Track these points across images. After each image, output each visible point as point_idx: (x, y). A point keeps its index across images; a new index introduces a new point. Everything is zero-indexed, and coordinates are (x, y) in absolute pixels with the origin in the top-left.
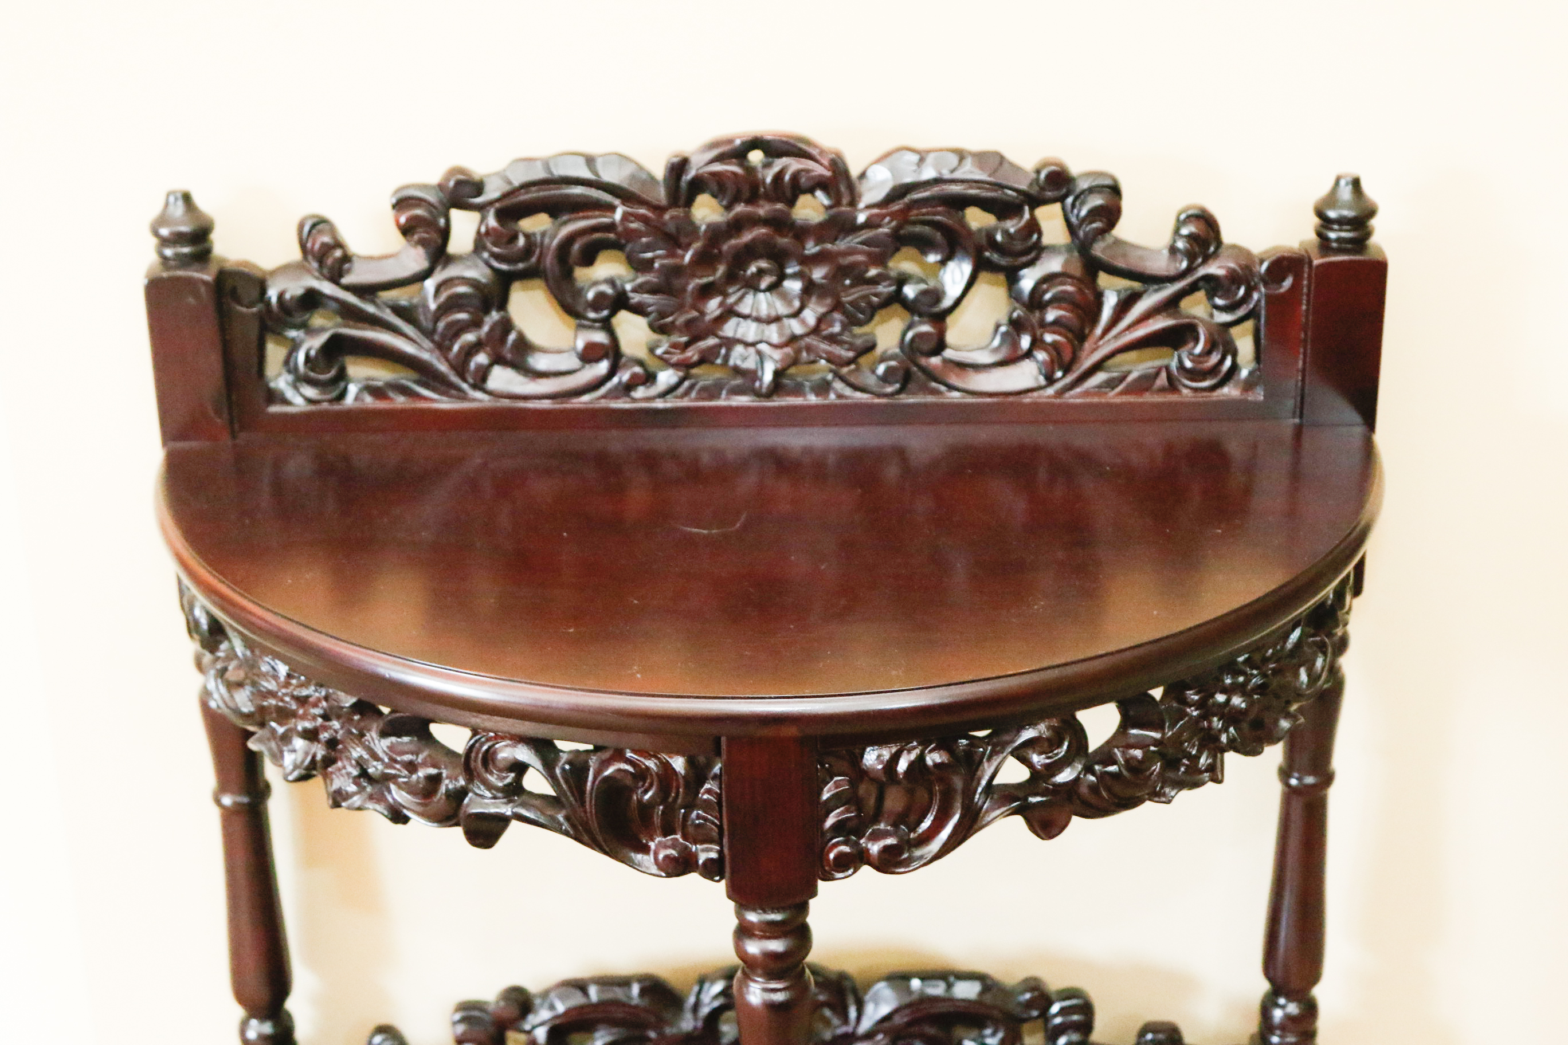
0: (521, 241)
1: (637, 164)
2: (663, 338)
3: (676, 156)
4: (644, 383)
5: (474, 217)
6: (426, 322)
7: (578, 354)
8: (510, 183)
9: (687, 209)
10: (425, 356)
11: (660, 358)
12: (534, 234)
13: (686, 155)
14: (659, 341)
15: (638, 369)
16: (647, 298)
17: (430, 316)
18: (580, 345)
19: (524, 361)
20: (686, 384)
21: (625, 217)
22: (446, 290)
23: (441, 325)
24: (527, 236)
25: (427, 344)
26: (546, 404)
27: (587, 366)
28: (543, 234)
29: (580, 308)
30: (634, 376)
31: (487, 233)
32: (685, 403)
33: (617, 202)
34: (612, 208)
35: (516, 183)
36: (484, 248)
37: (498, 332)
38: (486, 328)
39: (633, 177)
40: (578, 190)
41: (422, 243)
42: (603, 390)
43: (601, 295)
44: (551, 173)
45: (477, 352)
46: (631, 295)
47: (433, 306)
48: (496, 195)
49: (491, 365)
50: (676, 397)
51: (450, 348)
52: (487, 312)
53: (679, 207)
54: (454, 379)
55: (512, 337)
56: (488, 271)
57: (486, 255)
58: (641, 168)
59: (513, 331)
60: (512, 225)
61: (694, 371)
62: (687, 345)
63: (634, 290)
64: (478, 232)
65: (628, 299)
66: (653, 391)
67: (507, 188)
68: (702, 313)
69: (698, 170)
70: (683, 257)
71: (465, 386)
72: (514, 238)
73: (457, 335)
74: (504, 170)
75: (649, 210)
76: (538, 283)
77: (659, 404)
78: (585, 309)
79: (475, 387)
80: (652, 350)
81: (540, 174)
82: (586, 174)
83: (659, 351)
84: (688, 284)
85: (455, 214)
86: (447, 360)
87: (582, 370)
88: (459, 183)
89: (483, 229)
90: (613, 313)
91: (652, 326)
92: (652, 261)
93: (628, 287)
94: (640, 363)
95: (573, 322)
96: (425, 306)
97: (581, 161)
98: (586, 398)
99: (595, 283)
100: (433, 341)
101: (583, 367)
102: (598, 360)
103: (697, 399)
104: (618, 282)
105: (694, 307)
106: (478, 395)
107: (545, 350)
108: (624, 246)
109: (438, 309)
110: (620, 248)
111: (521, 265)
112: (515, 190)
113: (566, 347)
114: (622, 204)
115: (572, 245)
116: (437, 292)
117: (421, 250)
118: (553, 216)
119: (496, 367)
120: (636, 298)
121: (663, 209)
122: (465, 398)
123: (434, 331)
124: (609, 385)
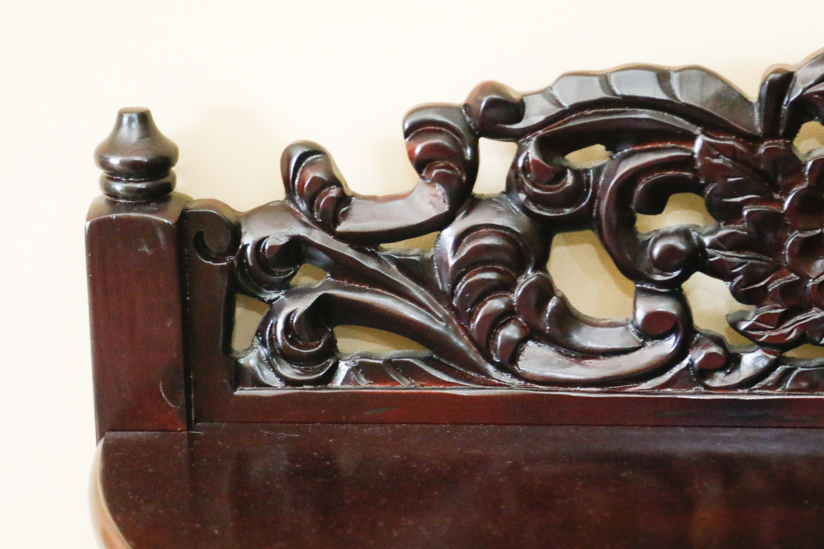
0: (570, 179)
1: (722, 80)
2: (751, 308)
3: (776, 72)
4: (722, 369)
5: (511, 147)
6: (444, 285)
7: (637, 327)
8: (559, 104)
9: (788, 141)
10: (439, 327)
11: (744, 333)
12: (586, 171)
13: (791, 70)
14: (746, 313)
15: (714, 349)
16: (733, 256)
17: (447, 276)
18: (640, 315)
19: (566, 334)
20: (780, 369)
21: (706, 148)
22: (468, 242)
23: (460, 288)
24: (578, 173)
25: (442, 310)
26: (592, 393)
27: (649, 344)
28: (598, 171)
29: (642, 268)
30: (709, 357)
31: (526, 169)
32: (776, 395)
33: (697, 131)
34: (691, 138)
35: (566, 104)
36: (520, 188)
37: (533, 298)
38: (518, 292)
39: (718, 98)
40: (645, 114)
41: (442, 179)
42: (668, 376)
43: (669, 251)
44: (613, 93)
45: (504, 325)
46: (710, 251)
47: (452, 262)
48: (541, 118)
49: (523, 341)
50: (765, 387)
51: (471, 316)
52: (521, 271)
53: (779, 138)
54: (474, 356)
55: (552, 304)
56: (524, 217)
57: (522, 197)
58: (729, 87)
59: (554, 298)
60: (557, 160)
61: (790, 354)
62: (782, 319)
63: (713, 246)
64: (514, 165)
65: (707, 256)
66: (735, 378)
67: (554, 110)
68: (805, 278)
69: (805, 90)
70: (781, 202)
71: (491, 368)
72: (561, 174)
73: (480, 300)
74: (551, 88)
75: (736, 140)
76: (589, 233)
77: (743, 396)
78: (650, 271)
79: (500, 367)
80: (734, 325)
81: (598, 94)
82: (660, 95)
83: (743, 326)
84: (787, 238)
85: (484, 143)
86: (467, 332)
87: (643, 349)
88: (491, 104)
89: (520, 163)
90: (685, 277)
91: (735, 293)
92: (740, 206)
93: (707, 241)
94: (718, 341)
95: (631, 285)
96: (443, 263)
97: (652, 75)
98: (645, 386)
99: (665, 235)
100: (451, 307)
101: (643, 345)
102: (663, 337)
103: (791, 391)
104: (694, 234)
105: (792, 269)
106: (506, 378)
107: (594, 322)
108: (704, 186)
109: (458, 265)
110: (699, 190)
111: (567, 211)
112: (564, 114)
113: (620, 319)
114: (704, 133)
115: (635, 186)
116: (458, 243)
117: (439, 190)
118: (611, 147)
119: (530, 343)
120: (717, 255)
121: (756, 140)
122: (488, 383)
123: (453, 294)
124: (677, 369)
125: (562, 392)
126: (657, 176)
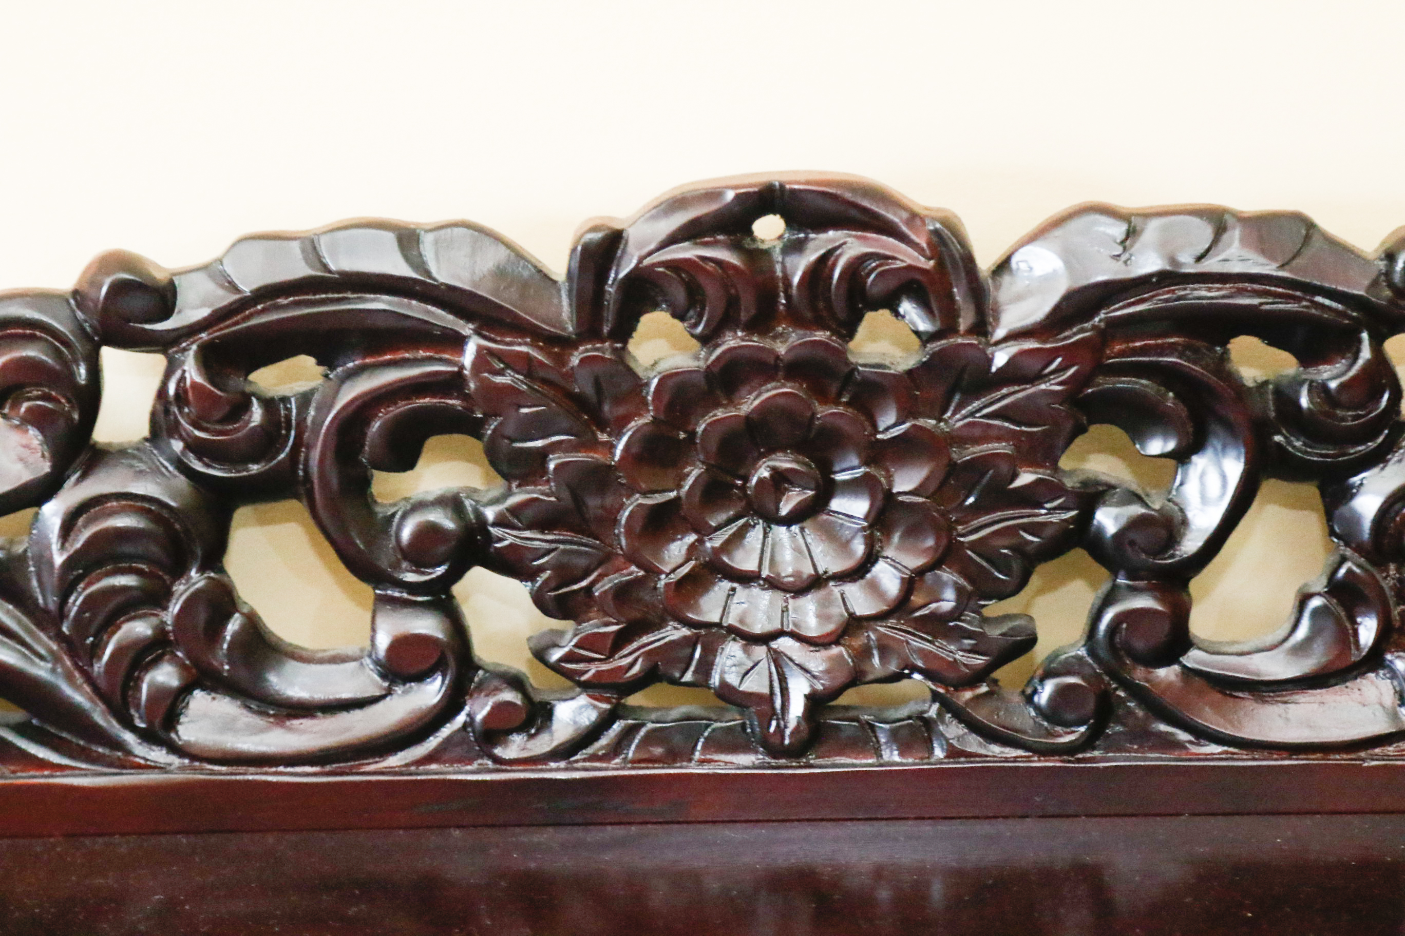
0: (257, 414)
1: (508, 245)
2: (568, 625)
3: (594, 229)
4: (522, 728)
5: (156, 362)
6: (46, 599)
7: (377, 662)
8: (234, 288)
9: (619, 345)
10: (41, 670)
11: (555, 668)
12: (285, 400)
13: (618, 226)
14: (561, 633)
15: (509, 696)
16: (535, 539)
17: (52, 581)
18: (383, 642)
19: (259, 677)
20: (617, 727)
21: (482, 356)
22: (85, 526)
23: (76, 602)
24: (269, 404)
25: (45, 642)
26: (305, 775)
27: (399, 690)
28: (305, 399)
29: (384, 563)
30: (501, 708)
31: (181, 398)
32: (613, 769)
33: (466, 329)
34: (457, 342)
35: (247, 288)
36: (174, 430)
37: (202, 616)
38: (175, 608)
39: (500, 273)
40: (381, 303)
41: (38, 419)
42: (432, 743)
43: (428, 532)
44: (325, 267)
45: (155, 663)
46: (495, 531)
47: (59, 560)
48: (204, 313)
49: (185, 690)
50: (594, 758)
51: (95, 651)
52: (179, 571)
53: (603, 341)
54: (100, 716)
55: (233, 626)
56: (181, 481)
57: (177, 446)
58: (519, 255)
59: (237, 615)
60: (236, 382)
61: (634, 700)
62: (621, 640)
63: (500, 522)
64: (162, 393)
65: (490, 539)
66: (543, 744)
67: (226, 299)
68: (653, 572)
69: (640, 260)
70: (611, 447)
71: (129, 737)
72: (242, 406)
73: (111, 624)
74: (220, 261)
75: (533, 345)
76: (295, 506)
77: (558, 772)
78: (396, 566)
79: (149, 737)
80: (540, 655)
81: (299, 269)
82: (400, 268)
83: (555, 655)
84: (622, 506)
85: (110, 356)
86: (89, 678)
87: (388, 699)
88: (118, 289)
89: (172, 389)
90: (456, 574)
91: (539, 600)
92: (542, 455)
93: (490, 514)
94: (516, 682)
95: (367, 591)
96: (44, 560)
97: (390, 238)
98: (395, 761)
99: (420, 506)
100: (59, 637)
101: (389, 693)
102: (421, 677)
103: (637, 762)
104: (468, 503)
105: (632, 558)
106: (158, 755)
107: (304, 654)
108: (481, 423)
109: (69, 564)
110: (473, 428)
111: (255, 468)
112: (243, 305)
113: (351, 649)
114: (478, 332)
115: (368, 423)
116: (68, 527)
117: (34, 436)
118: (326, 359)
119: (198, 693)
120: (507, 538)
121: (566, 344)
122: (127, 763)
123: (62, 614)
124: (446, 731)
125: (252, 775)
126: (403, 407)
